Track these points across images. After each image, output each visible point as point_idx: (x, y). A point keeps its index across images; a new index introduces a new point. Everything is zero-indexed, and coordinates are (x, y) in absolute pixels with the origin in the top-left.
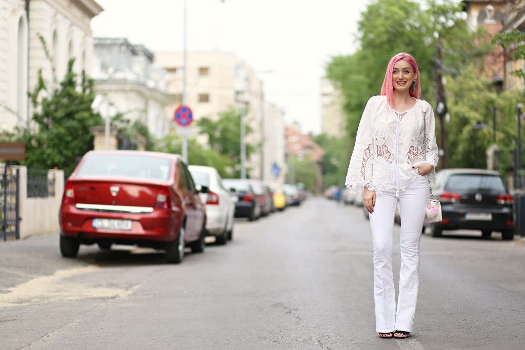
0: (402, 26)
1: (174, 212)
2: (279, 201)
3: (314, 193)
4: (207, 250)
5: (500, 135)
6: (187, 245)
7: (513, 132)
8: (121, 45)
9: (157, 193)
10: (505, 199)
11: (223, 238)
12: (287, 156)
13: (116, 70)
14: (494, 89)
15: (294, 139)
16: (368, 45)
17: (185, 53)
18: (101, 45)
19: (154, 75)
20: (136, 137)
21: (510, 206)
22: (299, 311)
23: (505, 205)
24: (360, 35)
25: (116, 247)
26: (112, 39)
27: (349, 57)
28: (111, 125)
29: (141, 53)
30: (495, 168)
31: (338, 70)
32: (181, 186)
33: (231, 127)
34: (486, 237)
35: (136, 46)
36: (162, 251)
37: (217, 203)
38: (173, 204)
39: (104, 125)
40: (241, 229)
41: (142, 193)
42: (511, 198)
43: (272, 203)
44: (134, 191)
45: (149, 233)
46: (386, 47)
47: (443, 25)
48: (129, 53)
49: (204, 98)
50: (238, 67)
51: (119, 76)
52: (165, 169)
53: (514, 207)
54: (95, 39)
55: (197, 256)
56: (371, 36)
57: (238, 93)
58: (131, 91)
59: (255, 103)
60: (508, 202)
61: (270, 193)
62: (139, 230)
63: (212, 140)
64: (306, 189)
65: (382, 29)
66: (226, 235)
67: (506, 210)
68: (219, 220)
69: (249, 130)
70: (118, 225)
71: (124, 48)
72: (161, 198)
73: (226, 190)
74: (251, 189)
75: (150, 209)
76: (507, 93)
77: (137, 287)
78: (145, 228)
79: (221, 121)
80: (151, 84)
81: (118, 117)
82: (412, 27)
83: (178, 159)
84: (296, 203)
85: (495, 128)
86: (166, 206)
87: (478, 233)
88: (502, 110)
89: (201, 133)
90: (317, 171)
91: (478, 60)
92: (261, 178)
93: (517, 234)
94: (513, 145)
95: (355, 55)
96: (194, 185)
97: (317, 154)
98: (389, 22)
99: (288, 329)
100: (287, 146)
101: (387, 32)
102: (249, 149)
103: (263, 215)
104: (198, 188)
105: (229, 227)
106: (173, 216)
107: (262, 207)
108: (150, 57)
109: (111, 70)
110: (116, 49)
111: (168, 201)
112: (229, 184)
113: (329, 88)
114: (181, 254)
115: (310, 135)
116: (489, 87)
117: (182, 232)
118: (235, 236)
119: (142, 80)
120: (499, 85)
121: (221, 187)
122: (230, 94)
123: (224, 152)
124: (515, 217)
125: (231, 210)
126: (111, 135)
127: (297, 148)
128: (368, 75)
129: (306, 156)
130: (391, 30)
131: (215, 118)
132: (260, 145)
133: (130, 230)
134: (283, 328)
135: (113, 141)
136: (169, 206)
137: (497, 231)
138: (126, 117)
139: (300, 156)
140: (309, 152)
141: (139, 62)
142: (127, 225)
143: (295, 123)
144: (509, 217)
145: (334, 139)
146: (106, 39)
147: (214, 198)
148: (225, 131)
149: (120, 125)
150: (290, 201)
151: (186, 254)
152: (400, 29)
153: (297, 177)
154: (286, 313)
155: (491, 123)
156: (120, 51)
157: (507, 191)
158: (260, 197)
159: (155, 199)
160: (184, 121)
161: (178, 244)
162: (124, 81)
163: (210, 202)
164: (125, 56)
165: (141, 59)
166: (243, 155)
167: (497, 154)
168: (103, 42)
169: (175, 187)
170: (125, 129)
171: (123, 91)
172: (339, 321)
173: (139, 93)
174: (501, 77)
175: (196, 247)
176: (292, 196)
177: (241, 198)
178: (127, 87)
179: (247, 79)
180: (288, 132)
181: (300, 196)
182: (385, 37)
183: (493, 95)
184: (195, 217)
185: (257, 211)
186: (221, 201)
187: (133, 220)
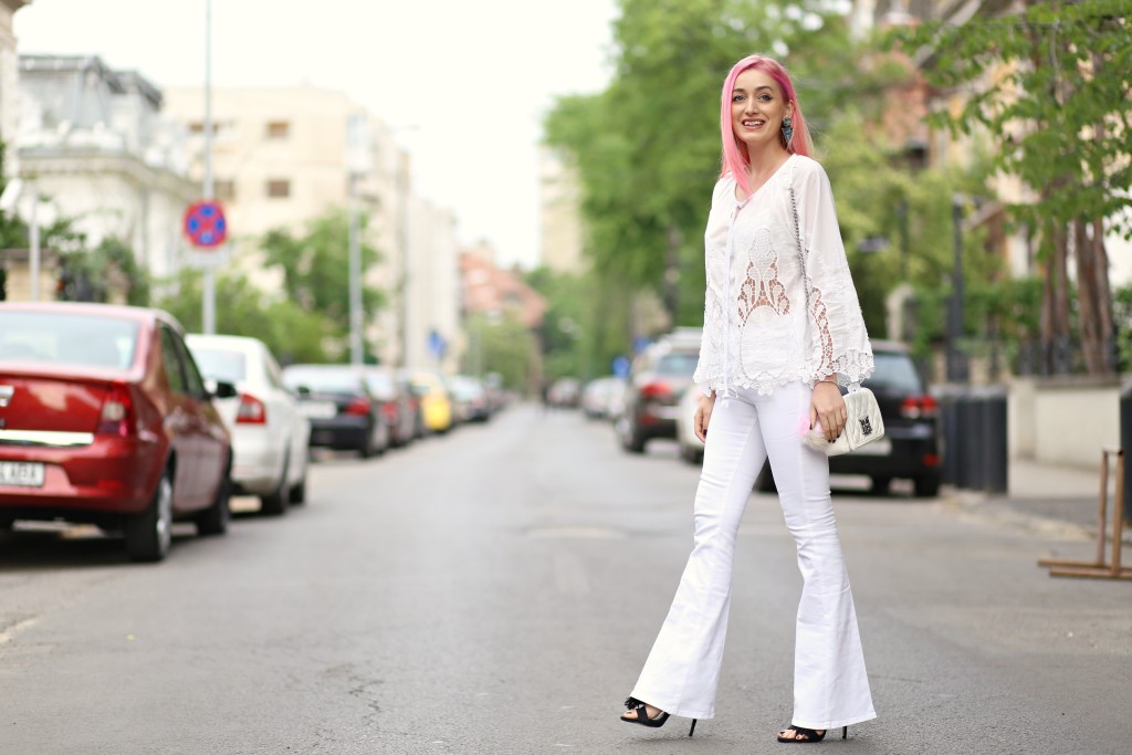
0: (706, 27)
1: (145, 444)
2: (436, 414)
3: (525, 394)
4: (234, 528)
5: (916, 265)
6: (178, 517)
7: (945, 256)
8: (87, 71)
9: (103, 400)
10: (920, 405)
11: (281, 500)
12: (464, 314)
13: (75, 127)
14: (906, 164)
15: (477, 277)
16: (636, 70)
17: (208, 91)
18: (39, 72)
19: (164, 139)
20: (104, 274)
21: (931, 422)
22: (383, 686)
23: (921, 420)
24: (617, 50)
25: (23, 525)
26: (65, 59)
27: (593, 100)
28: (43, 245)
29: (132, 89)
30: (906, 337)
31: (571, 126)
32: (163, 382)
33: (334, 250)
34: (880, 491)
35: (121, 74)
36: (118, 535)
37: (261, 420)
38: (140, 424)
39: (27, 246)
40: (330, 479)
41: (71, 401)
42: (931, 403)
43: (418, 416)
44: (53, 397)
45: (87, 492)
46: (671, 73)
47: (795, 24)
48: (104, 88)
49: (279, 189)
50: (353, 120)
51: (79, 139)
52: (125, 345)
53: (940, 425)
54: (24, 58)
55: (212, 545)
56: (641, 51)
57: (354, 177)
58: (106, 172)
59: (390, 197)
60: (928, 412)
61: (414, 397)
62: (60, 485)
63: (291, 280)
64: (507, 384)
65: (659, 34)
66: (285, 494)
67: (921, 431)
68: (267, 459)
69: (370, 257)
70: (13, 474)
71: (93, 78)
72: (113, 411)
73: (288, 392)
74: (366, 389)
75: (86, 438)
76: (935, 173)
77: (29, 623)
78: (73, 481)
79: (310, 240)
80: (153, 157)
81: (60, 228)
82: (729, 30)
83: (158, 321)
84: (480, 418)
85: (906, 247)
86: (123, 430)
87: (862, 482)
88: (922, 210)
89: (268, 264)
90: (530, 348)
91: (872, 104)
92: (400, 363)
93: (948, 481)
94: (946, 287)
95: (607, 94)
96: (200, 380)
97: (530, 310)
98: (678, 19)
99: (336, 737)
100: (465, 292)
101: (673, 40)
102: (371, 301)
103: (396, 444)
104: (211, 387)
105: (294, 475)
106: (141, 452)
107: (392, 428)
108: (153, 99)
109: (64, 127)
110: (75, 80)
111: (130, 418)
112: (297, 376)
113: (553, 165)
114: (164, 538)
115: (516, 271)
116: (894, 160)
117: (166, 490)
118: (313, 493)
119: (134, 146)
120: (917, 156)
121: (275, 383)
122: (335, 180)
123: (320, 305)
124: (941, 446)
125: (301, 435)
126: (42, 269)
127: (486, 298)
128: (630, 134)
129: (506, 315)
130: (682, 36)
131: (298, 233)
132: (401, 287)
133: (39, 487)
134: (325, 735)
135: (50, 282)
136: (132, 430)
137: (903, 476)
138: (77, 228)
139: (492, 314)
140: (514, 307)
141: (128, 109)
142: (33, 475)
143: (483, 243)
144: (927, 446)
145: (566, 277)
146: (53, 58)
147: (255, 411)
148: (320, 260)
149: (67, 247)
150: (463, 411)
151: (177, 541)
152: (700, 34)
153: (489, 360)
154: (351, 693)
155: (896, 236)
156: (85, 83)
157: (924, 386)
158: (390, 405)
159: (99, 413)
160: (207, 235)
161: (156, 518)
162: (92, 152)
163: (244, 420)
164: (93, 96)
165: (131, 103)
166: (357, 314)
167: (911, 306)
168: (46, 64)
169: (150, 385)
170: (80, 256)
171: (90, 173)
172: (471, 715)
173: (125, 176)
174: (920, 137)
175: (208, 522)
176: (470, 403)
177: (343, 409)
178: (97, 164)
179: (375, 149)
180: (465, 264)
181: (489, 401)
182: (667, 51)
183: (900, 178)
184: (200, 454)
185: (380, 436)
186: (271, 417)
187: (46, 463)
